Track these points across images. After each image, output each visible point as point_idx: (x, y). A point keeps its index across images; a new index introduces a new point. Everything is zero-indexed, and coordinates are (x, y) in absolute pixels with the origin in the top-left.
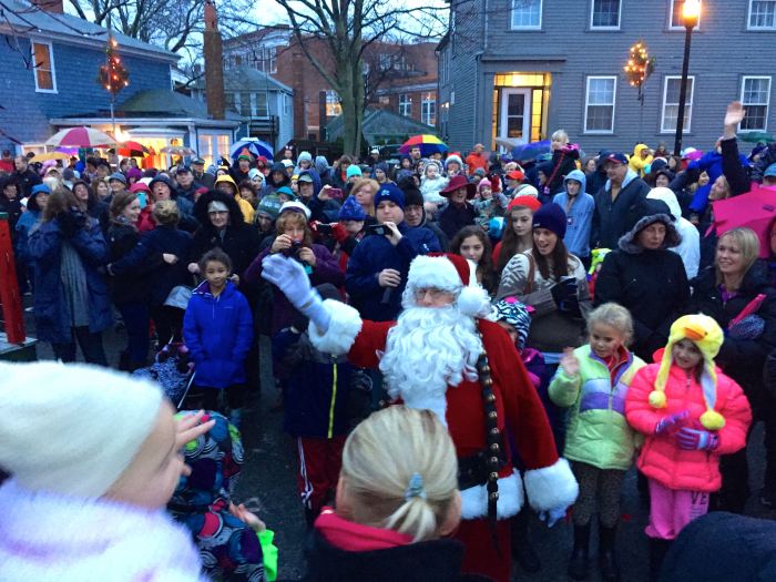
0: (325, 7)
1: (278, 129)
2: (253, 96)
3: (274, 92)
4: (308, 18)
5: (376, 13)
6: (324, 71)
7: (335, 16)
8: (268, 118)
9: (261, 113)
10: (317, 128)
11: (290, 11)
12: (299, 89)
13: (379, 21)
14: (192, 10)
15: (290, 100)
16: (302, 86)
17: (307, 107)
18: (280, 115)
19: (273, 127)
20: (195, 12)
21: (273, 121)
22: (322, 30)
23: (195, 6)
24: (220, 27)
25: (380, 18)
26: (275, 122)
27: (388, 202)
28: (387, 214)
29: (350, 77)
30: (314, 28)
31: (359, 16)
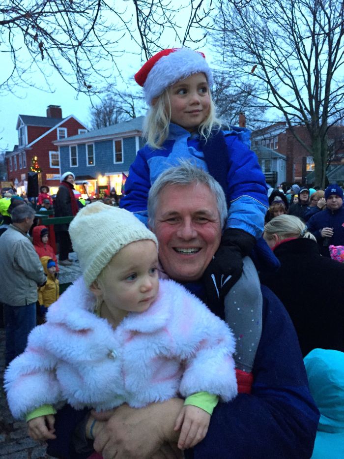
0: (306, 108)
1: (277, 179)
2: (263, 161)
3: (275, 159)
4: (295, 115)
5: (336, 109)
6: (304, 144)
7: (311, 112)
8: (271, 173)
9: (267, 170)
10: (301, 178)
11: (285, 113)
12: (290, 156)
13: (338, 113)
14: (233, 119)
15: (284, 162)
16: (292, 154)
17: (295, 166)
18: (278, 171)
19: (274, 177)
20: (234, 120)
21: (274, 175)
22: (303, 121)
23: (235, 117)
24: (247, 126)
25: (337, 111)
26: (275, 175)
27: (335, 196)
28: (334, 202)
29: (319, 146)
30: (298, 120)
31: (325, 112)
